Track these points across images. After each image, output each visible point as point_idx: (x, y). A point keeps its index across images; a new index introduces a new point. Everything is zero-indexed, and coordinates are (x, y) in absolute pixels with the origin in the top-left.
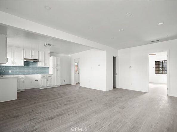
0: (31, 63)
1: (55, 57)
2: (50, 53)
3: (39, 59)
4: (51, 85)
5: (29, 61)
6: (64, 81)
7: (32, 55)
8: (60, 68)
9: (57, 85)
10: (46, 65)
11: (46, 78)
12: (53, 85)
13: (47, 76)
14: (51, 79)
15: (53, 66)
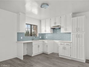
3: (61, 25)
8: (85, 33)
9: (78, 58)
10: (68, 30)
11: (63, 46)
12: (72, 57)
13: (65, 44)
14: (70, 48)
15: (72, 31)
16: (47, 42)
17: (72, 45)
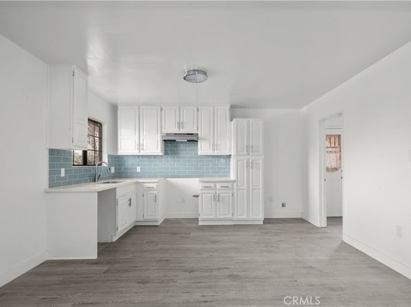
0: (182, 147)
1: (244, 121)
2: (230, 110)
3: (199, 133)
4: (230, 216)
5: (178, 139)
6: (283, 205)
7: (181, 121)
8: (263, 157)
9: (251, 217)
10: (220, 150)
11: (213, 192)
12: (236, 217)
13: (218, 186)
14: (231, 195)
15: (237, 151)
16: (154, 185)
17: (237, 186)
